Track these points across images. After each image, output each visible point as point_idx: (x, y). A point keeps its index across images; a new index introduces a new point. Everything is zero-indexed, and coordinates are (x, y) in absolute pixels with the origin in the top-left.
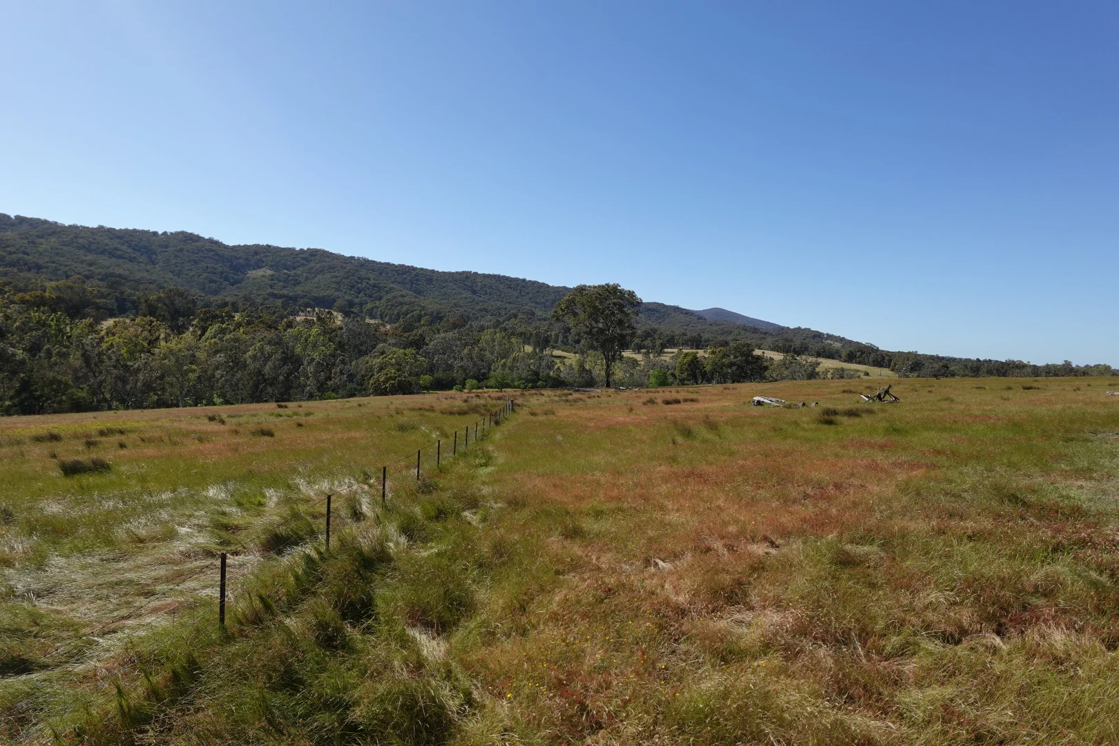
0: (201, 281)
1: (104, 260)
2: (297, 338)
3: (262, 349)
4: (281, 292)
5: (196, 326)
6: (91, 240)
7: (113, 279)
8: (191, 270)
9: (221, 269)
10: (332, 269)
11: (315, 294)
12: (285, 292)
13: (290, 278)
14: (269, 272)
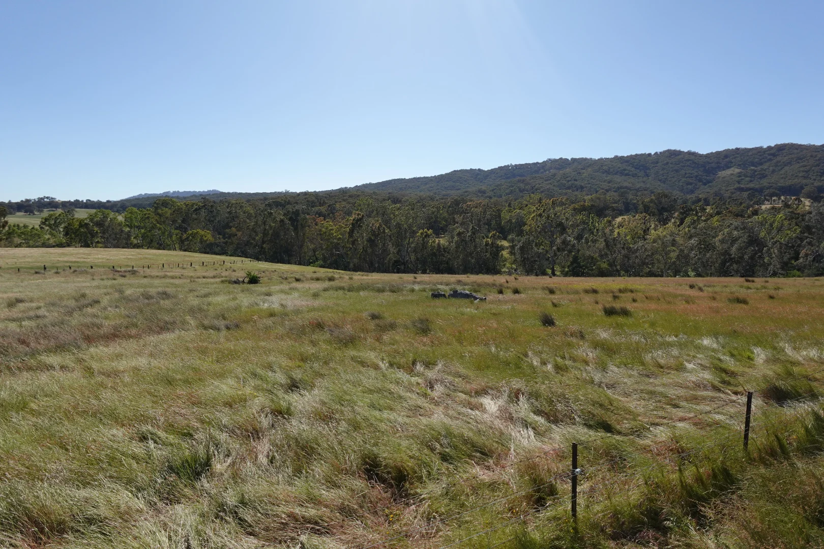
0: (681, 184)
1: (618, 179)
2: (762, 224)
3: (730, 234)
4: (748, 186)
5: (677, 218)
6: (610, 166)
7: (622, 190)
8: (673, 177)
9: (696, 174)
10: (801, 159)
11: (781, 183)
12: (751, 185)
13: (756, 173)
14: (737, 170)
